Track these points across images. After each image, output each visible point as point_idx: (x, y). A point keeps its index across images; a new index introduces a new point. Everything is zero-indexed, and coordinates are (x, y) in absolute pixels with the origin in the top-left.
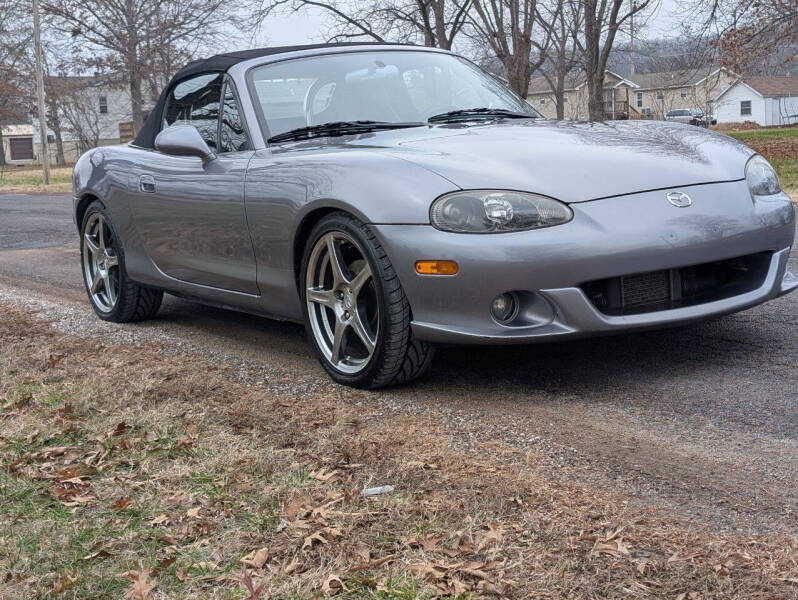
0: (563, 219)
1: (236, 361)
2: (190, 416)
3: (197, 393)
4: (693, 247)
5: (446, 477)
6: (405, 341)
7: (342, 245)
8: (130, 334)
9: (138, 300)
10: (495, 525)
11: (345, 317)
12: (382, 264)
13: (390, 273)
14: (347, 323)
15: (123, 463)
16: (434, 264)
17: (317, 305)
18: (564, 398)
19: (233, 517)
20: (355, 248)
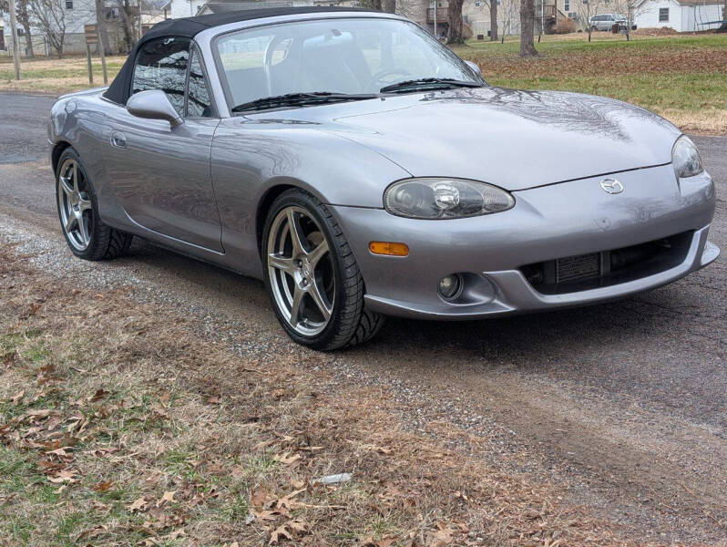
0: (506, 205)
1: (202, 312)
2: (163, 381)
3: (167, 353)
4: (623, 230)
5: (398, 464)
6: (359, 311)
7: (301, 219)
8: (103, 274)
9: (110, 241)
10: (444, 524)
11: (303, 284)
12: (339, 241)
13: (345, 250)
14: (305, 289)
15: (102, 434)
16: (388, 246)
17: (278, 271)
18: (502, 367)
19: (205, 505)
20: (313, 224)
